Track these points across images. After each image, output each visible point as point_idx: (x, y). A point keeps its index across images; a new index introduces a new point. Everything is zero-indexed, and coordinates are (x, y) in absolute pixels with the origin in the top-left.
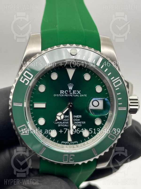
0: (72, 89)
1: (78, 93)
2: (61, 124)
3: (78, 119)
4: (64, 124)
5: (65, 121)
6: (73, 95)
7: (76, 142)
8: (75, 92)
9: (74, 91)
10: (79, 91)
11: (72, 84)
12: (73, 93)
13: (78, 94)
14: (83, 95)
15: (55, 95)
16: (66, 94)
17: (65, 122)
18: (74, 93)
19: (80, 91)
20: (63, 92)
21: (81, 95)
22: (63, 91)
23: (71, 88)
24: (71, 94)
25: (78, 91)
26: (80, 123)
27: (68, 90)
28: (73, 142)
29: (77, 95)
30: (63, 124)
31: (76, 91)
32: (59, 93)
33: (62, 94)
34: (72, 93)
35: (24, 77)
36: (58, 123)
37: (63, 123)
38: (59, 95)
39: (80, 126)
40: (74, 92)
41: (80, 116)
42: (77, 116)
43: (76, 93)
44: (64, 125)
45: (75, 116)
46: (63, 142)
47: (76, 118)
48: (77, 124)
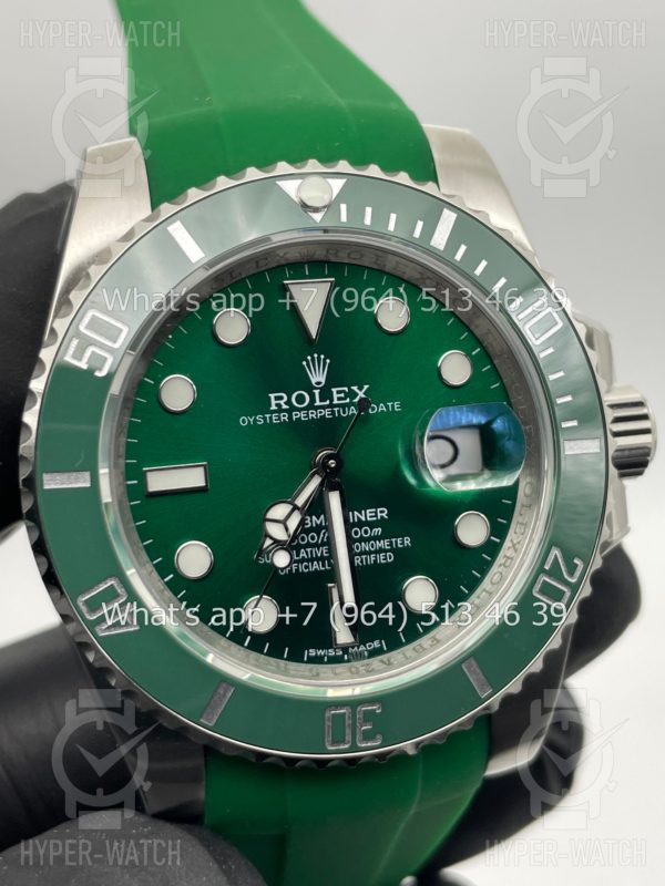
0: (323, 380)
3: (372, 525)
4: (308, 561)
5: (309, 545)
6: (333, 412)
7: (376, 644)
8: (342, 395)
9: (334, 390)
10: (360, 389)
11: (322, 357)
12: (332, 400)
13: (356, 405)
14: (382, 408)
15: (244, 421)
17: (309, 550)
19: (366, 387)
20: (282, 402)
21: (373, 409)
22: (281, 398)
23: (318, 377)
24: (324, 407)
25: (355, 388)
27: (309, 388)
28: (362, 648)
29: (353, 411)
30: (303, 560)
31: (346, 389)
33: (280, 410)
34: (328, 402)
37: (303, 554)
38: (265, 419)
39: (386, 559)
40: (335, 396)
41: (383, 513)
42: (368, 515)
43: (345, 399)
44: (306, 567)
45: (356, 513)
46: (312, 652)
47: (360, 524)
48: (370, 553)
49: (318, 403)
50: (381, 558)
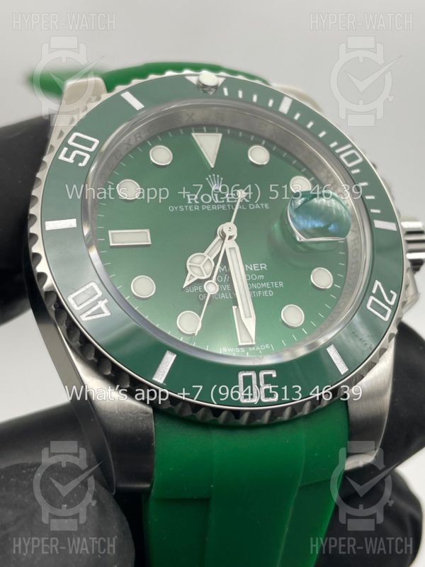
3: (257, 273)
6: (227, 207)
11: (218, 176)
14: (258, 206)
15: (171, 208)
23: (216, 187)
26: (266, 285)
28: (258, 348)
32: (184, 202)
35: (71, 149)
36: (197, 291)
38: (184, 208)
41: (264, 266)
42: (254, 267)
44: (217, 296)
47: (249, 272)
50: (265, 294)
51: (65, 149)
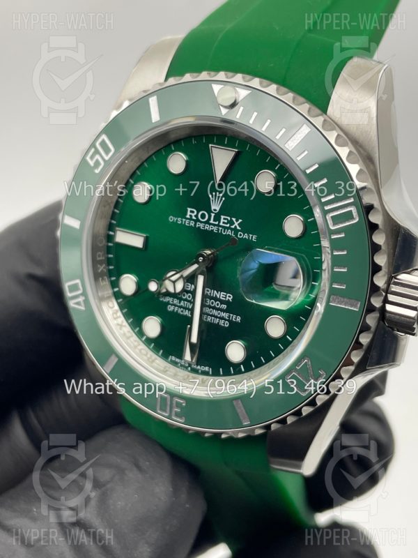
1: (233, 227)
2: (175, 305)
3: (222, 302)
4: (184, 308)
5: (186, 300)
6: (218, 230)
7: (207, 369)
8: (226, 221)
9: (222, 217)
10: (237, 221)
12: (219, 222)
13: (232, 229)
14: (246, 236)
15: (172, 219)
16: (201, 222)
17: (186, 302)
18: (224, 223)
19: (240, 221)
20: (193, 215)
21: (241, 235)
22: (193, 212)
24: (214, 225)
25: (234, 219)
26: (225, 315)
27: (209, 211)
28: (199, 367)
29: (229, 232)
30: (181, 307)
31: (229, 219)
32: (183, 215)
33: (191, 219)
34: (217, 223)
35: (97, 152)
36: (169, 301)
37: (182, 304)
38: (182, 221)
40: (222, 220)
41: (230, 297)
42: (221, 295)
43: (227, 224)
44: (182, 311)
45: (215, 292)
46: (173, 358)
47: (216, 299)
48: (216, 317)
49: (212, 221)
50: (222, 322)
51: (93, 150)
